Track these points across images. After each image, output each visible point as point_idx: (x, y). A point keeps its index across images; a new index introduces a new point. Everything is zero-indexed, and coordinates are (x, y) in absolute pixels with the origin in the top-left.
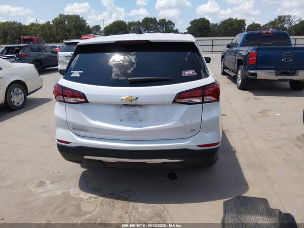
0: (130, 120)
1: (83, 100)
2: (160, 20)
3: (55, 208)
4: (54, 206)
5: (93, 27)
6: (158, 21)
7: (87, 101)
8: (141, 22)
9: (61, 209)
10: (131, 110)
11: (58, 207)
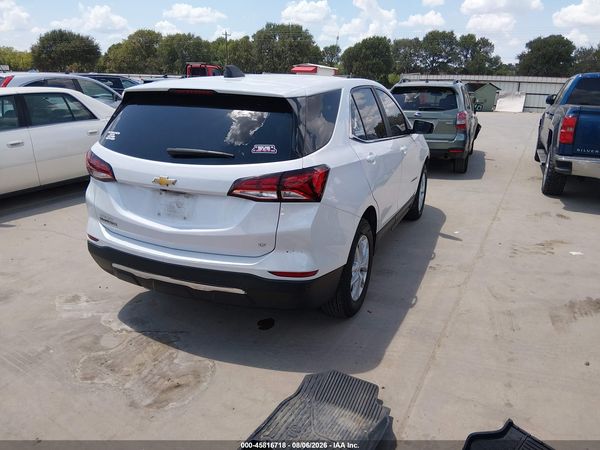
0: (171, 214)
1: (109, 177)
2: (463, 38)
3: (68, 334)
4: (69, 332)
5: (326, 48)
6: (458, 38)
7: (113, 179)
8: (421, 39)
9: (74, 336)
10: (174, 199)
11: (71, 334)
